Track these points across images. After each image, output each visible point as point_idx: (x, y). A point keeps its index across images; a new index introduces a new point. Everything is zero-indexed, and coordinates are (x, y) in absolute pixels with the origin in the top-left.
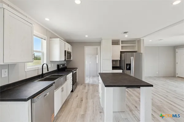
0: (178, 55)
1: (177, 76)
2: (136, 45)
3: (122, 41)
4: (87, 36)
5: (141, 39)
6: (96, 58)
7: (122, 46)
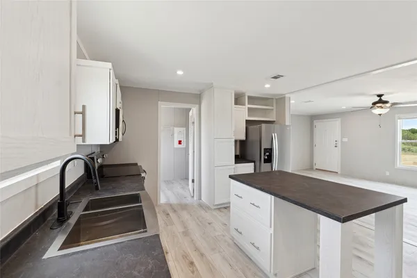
0: (317, 131)
1: (315, 167)
2: (274, 108)
3: (250, 98)
4: (180, 73)
5: (287, 96)
6: (173, 135)
7: (249, 109)
